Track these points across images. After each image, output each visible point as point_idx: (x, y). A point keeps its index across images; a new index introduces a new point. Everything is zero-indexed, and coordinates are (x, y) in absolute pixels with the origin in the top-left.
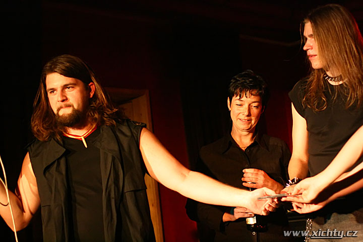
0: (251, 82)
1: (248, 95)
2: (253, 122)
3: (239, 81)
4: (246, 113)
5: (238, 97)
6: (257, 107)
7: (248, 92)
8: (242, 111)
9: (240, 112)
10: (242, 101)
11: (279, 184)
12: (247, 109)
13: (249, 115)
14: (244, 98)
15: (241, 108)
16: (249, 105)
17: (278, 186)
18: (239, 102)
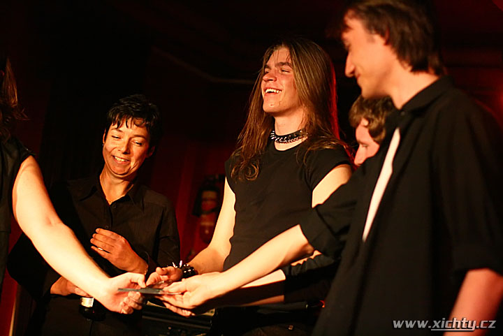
0: (138, 107)
1: (129, 125)
2: (132, 164)
3: (123, 104)
4: (124, 149)
5: (116, 126)
6: (140, 144)
7: (131, 119)
8: (118, 146)
9: (115, 146)
10: (120, 131)
11: (142, 261)
12: (126, 144)
13: (127, 152)
14: (124, 128)
15: (119, 142)
16: (130, 139)
17: (140, 263)
18: (116, 133)
